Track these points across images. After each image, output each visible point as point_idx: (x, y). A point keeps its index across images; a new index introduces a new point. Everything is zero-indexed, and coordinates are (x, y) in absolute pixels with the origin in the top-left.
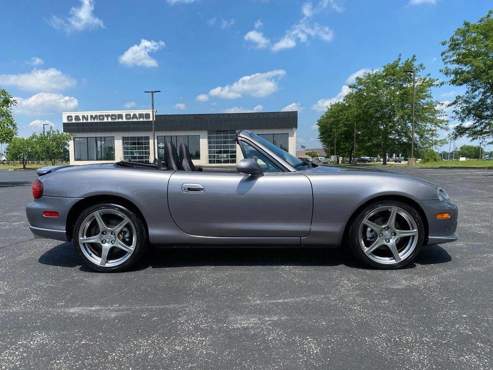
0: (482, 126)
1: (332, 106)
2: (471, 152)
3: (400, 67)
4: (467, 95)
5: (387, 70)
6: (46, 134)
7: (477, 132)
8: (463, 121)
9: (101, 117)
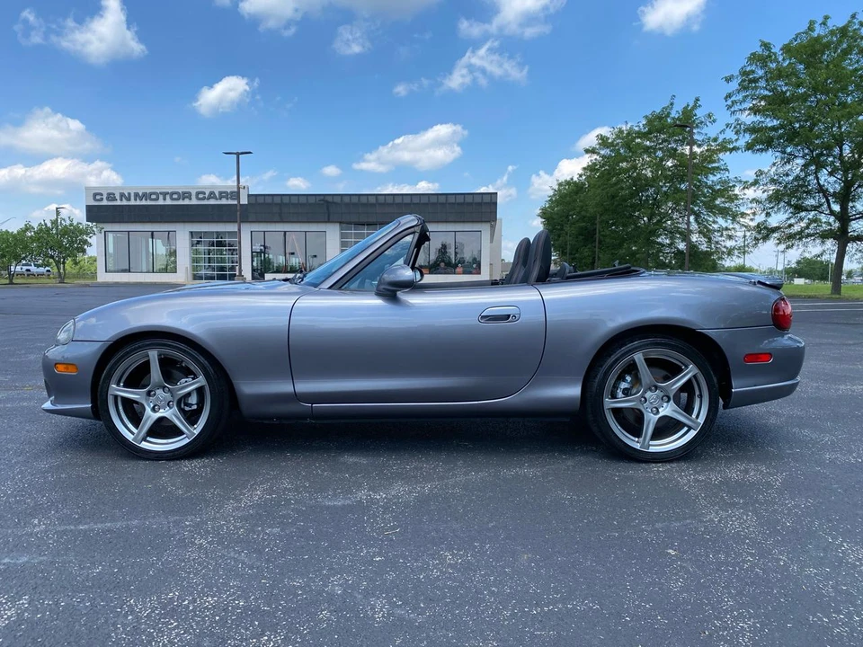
0: (803, 224)
1: (560, 185)
2: (814, 269)
3: (673, 118)
4: (774, 168)
5: (650, 122)
6: (49, 225)
7: (795, 234)
8: (768, 215)
9: (154, 197)
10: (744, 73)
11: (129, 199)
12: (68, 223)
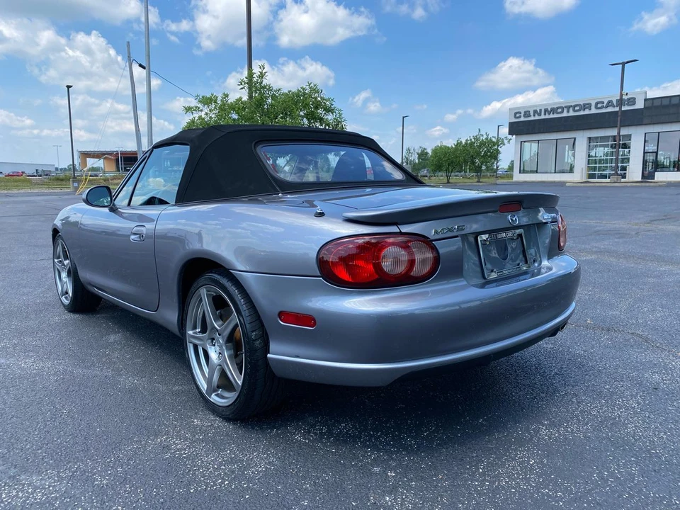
9: (560, 110)
11: (540, 115)
12: (485, 137)
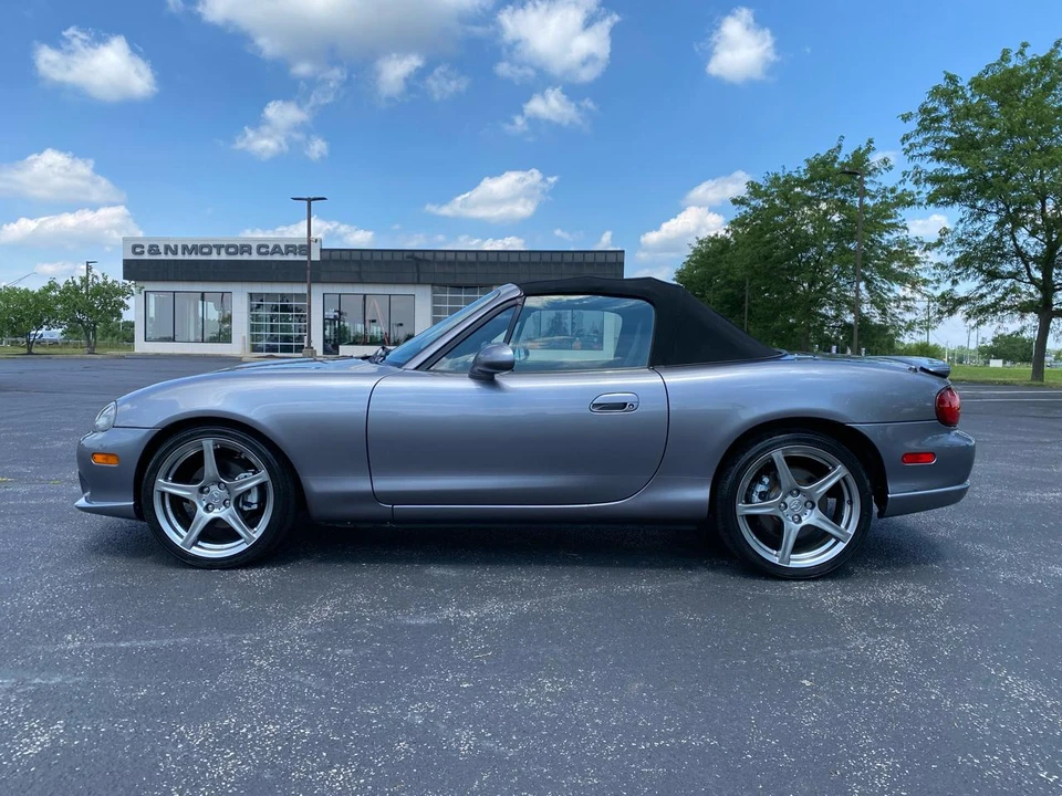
0: (998, 295)
1: (701, 242)
2: (1014, 348)
3: (842, 163)
4: (961, 226)
5: (812, 167)
6: (78, 282)
7: (989, 307)
8: (955, 282)
9: (205, 250)
10: (924, 111)
11: (175, 253)
12: (101, 280)
